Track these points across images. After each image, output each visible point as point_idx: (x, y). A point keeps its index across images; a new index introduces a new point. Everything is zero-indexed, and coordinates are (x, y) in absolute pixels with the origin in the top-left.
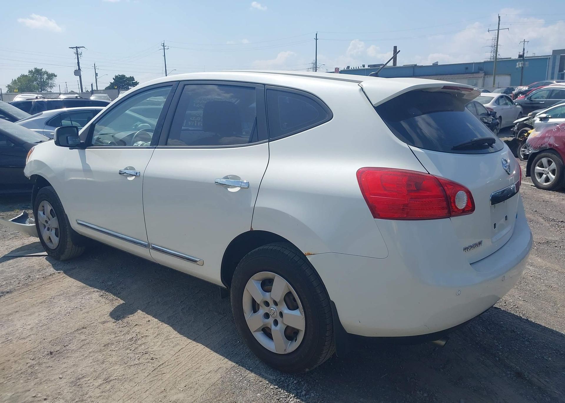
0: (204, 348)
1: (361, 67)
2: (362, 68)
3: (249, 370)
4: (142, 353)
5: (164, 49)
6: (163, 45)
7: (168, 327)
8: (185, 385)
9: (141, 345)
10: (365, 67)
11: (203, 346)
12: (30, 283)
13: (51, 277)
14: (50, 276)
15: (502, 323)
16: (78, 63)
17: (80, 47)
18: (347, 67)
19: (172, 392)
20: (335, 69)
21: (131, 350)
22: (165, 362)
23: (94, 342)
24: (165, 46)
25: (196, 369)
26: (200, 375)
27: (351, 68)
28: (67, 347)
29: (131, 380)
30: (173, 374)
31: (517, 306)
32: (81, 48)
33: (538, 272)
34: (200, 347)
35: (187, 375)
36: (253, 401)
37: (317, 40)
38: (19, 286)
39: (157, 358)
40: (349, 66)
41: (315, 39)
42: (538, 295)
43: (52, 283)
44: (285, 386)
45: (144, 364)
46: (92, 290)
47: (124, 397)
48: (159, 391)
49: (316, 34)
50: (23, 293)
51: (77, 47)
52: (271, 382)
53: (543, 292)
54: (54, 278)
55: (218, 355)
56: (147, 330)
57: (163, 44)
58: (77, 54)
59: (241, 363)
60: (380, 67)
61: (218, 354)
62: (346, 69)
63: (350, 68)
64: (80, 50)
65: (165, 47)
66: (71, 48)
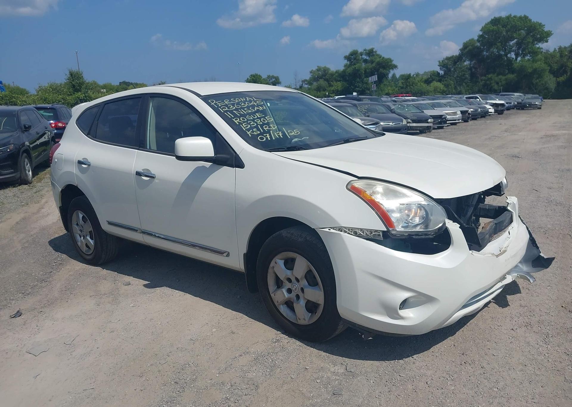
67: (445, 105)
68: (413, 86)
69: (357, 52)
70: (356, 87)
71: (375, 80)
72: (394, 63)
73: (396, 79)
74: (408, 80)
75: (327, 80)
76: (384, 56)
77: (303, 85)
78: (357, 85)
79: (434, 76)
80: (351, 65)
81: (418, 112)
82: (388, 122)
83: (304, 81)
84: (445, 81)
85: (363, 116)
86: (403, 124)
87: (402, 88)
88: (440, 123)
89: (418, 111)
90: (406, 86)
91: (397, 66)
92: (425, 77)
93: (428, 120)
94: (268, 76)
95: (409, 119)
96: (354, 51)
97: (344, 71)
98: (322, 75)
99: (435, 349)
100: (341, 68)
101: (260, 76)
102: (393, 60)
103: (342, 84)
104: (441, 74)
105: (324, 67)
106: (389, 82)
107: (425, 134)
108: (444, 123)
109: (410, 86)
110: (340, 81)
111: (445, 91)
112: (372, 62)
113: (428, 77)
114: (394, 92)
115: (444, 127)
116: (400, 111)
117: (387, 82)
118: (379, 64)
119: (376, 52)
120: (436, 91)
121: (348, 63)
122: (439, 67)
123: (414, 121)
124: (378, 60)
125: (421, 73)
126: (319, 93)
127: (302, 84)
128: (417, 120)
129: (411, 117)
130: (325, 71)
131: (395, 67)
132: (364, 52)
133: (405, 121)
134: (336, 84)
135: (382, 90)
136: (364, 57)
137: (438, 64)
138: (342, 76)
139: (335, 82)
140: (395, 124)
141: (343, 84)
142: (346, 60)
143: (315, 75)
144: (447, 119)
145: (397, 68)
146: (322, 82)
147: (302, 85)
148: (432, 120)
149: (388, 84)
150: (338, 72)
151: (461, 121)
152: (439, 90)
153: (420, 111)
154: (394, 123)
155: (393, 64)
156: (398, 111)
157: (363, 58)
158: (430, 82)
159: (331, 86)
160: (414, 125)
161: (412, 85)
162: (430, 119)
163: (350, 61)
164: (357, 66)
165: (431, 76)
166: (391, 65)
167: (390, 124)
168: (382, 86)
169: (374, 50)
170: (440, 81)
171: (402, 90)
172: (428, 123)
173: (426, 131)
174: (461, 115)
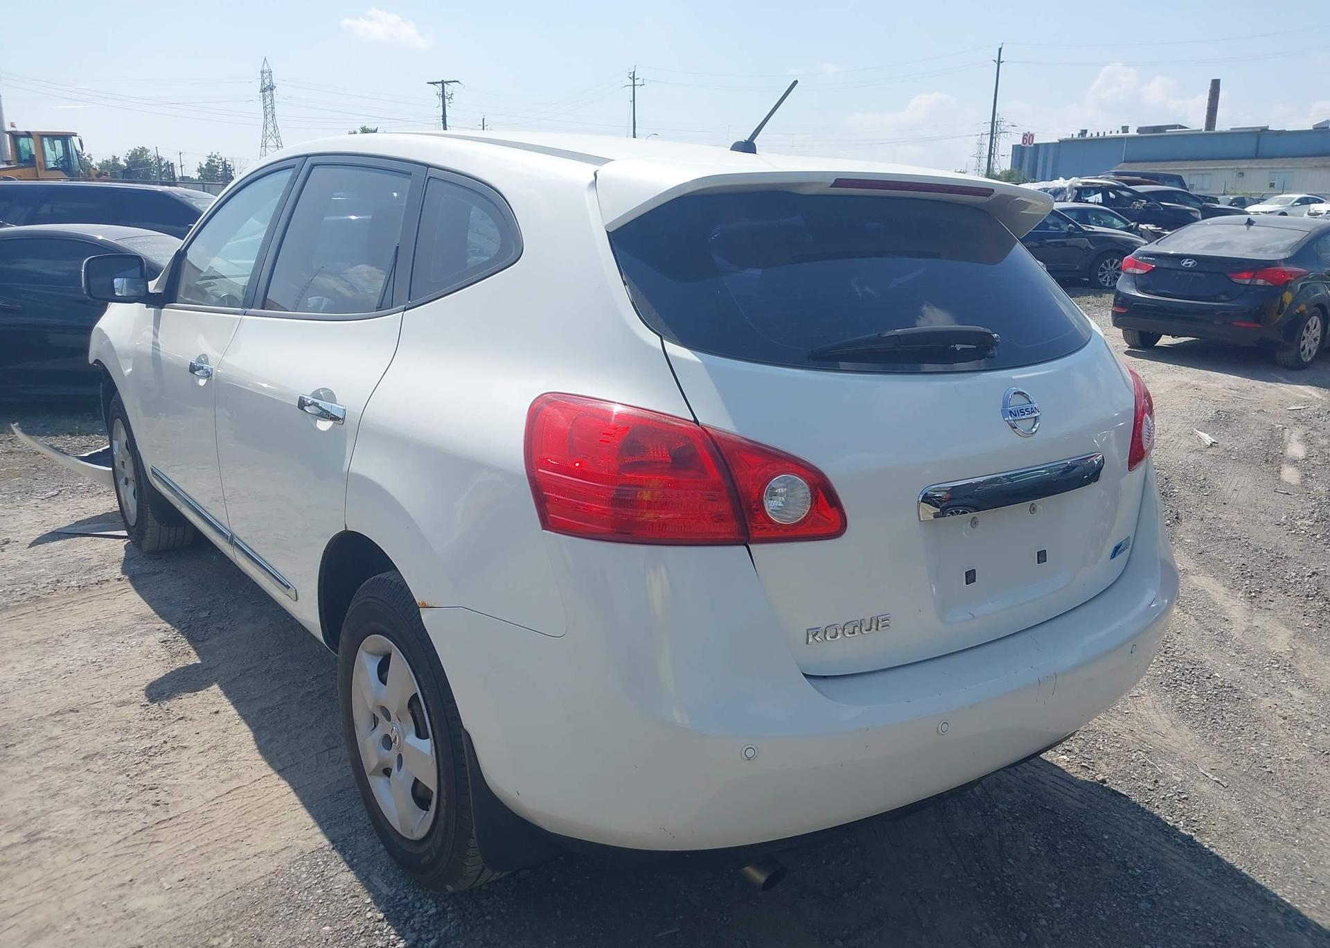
0: (289, 793)
1: (1118, 132)
2: (1121, 134)
3: (348, 862)
4: (144, 786)
5: (634, 85)
6: (631, 76)
7: (247, 731)
8: (182, 878)
9: (156, 767)
10: (1128, 132)
11: (289, 789)
12: (45, 597)
13: (97, 587)
14: (97, 584)
15: (1107, 837)
16: (444, 116)
17: (450, 82)
18: (1079, 132)
19: (144, 889)
20: (1024, 136)
21: (128, 775)
22: (179, 816)
23: (71, 744)
24: (636, 78)
25: (235, 842)
26: (233, 858)
27: (1092, 135)
28: (11, 749)
29: (77, 845)
30: (175, 847)
31: (1185, 796)
32: (451, 84)
33: (1311, 708)
34: (284, 787)
35: (203, 854)
36: (304, 942)
37: (1001, 64)
38: (19, 601)
39: (168, 804)
40: (1086, 131)
41: (995, 61)
42: (1271, 772)
43: (90, 601)
44: (401, 918)
45: (132, 814)
46: (158, 626)
47: (35, 885)
48: (117, 881)
49: (1000, 49)
50: (20, 617)
51: (443, 82)
52: (377, 900)
53: (1294, 766)
54: (102, 589)
55: (308, 815)
56: (198, 733)
57: (632, 74)
58: (443, 97)
59: (341, 844)
60: (1165, 132)
61: (310, 812)
62: (1076, 136)
63: (1088, 135)
64: (448, 88)
65: (636, 81)
66: (431, 83)
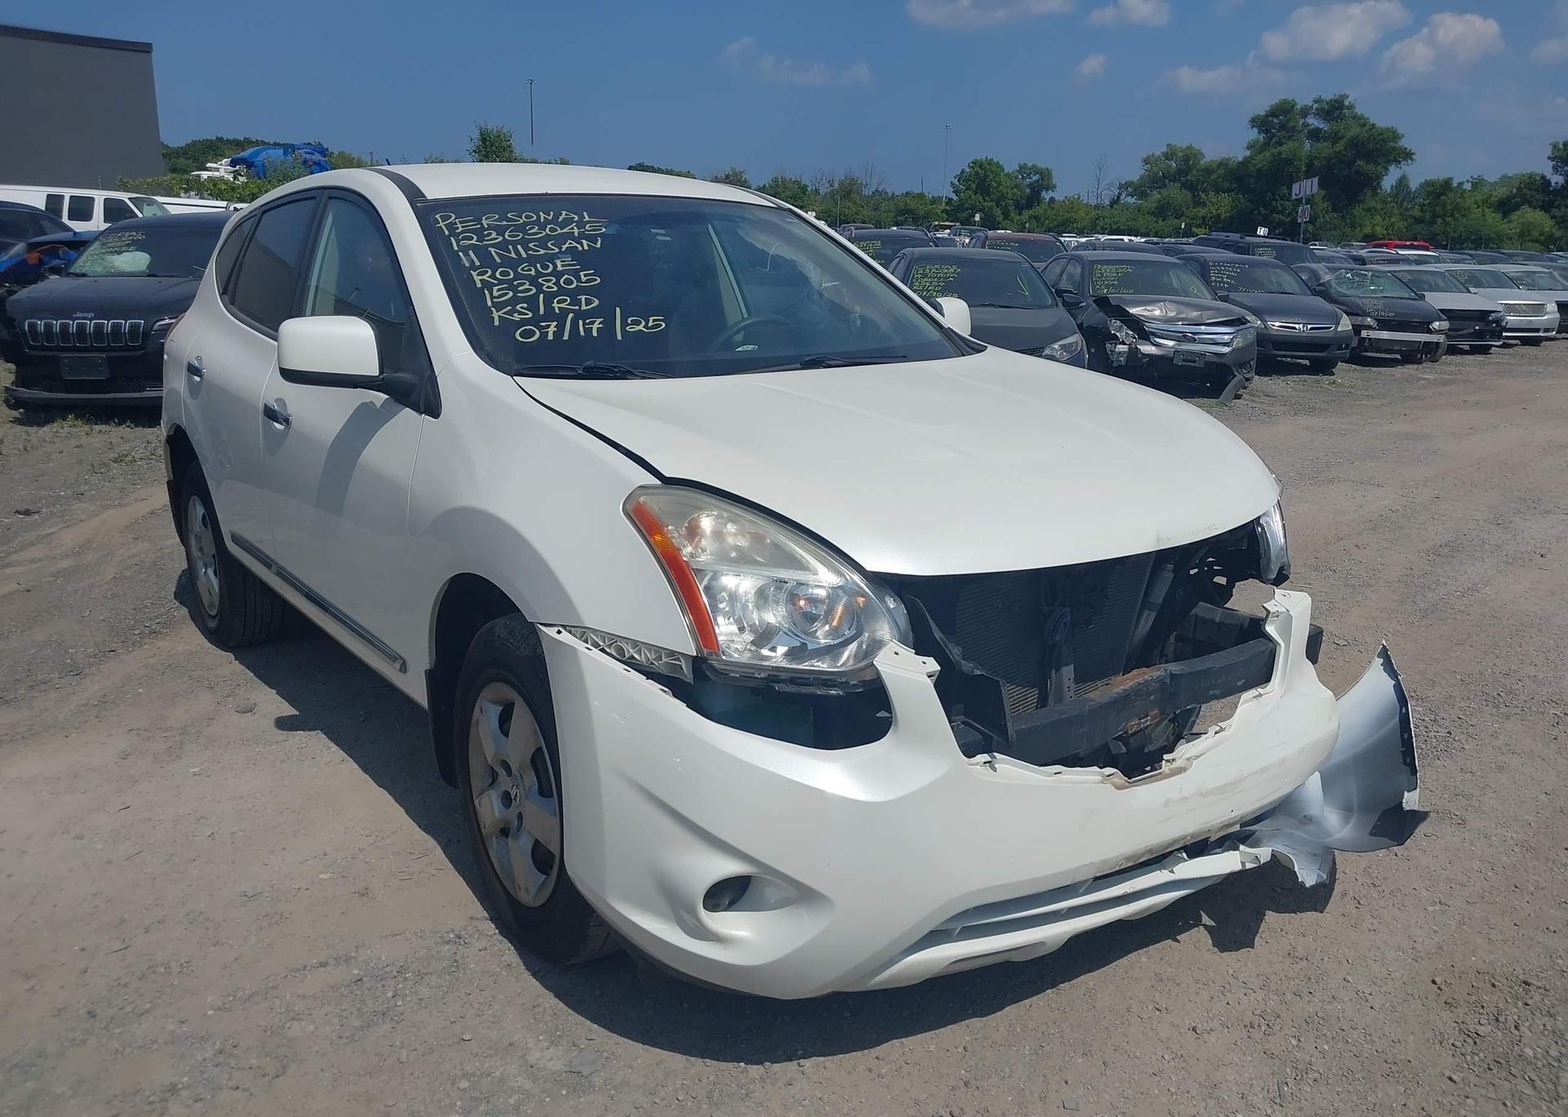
67: (1514, 282)
68: (1455, 219)
69: (1293, 107)
70: (1274, 210)
71: (1308, 193)
72: (1404, 143)
73: (1409, 193)
74: (1442, 197)
75: (1191, 187)
76: (1375, 122)
77: (1122, 197)
78: (1279, 206)
79: (1530, 190)
80: (1266, 145)
81: (1407, 296)
82: (1293, 321)
83: (1123, 187)
84: (1563, 208)
85: (1208, 296)
86: (1339, 329)
87: (1418, 221)
88: (1479, 335)
89: (1405, 293)
90: (1431, 217)
91: (1413, 154)
92: (1502, 192)
93: (1434, 321)
94: (1021, 167)
95: (1371, 317)
96: (1285, 102)
97: (1246, 162)
98: (1179, 170)
99: (895, 1049)
100: (1239, 154)
101: (998, 165)
102: (1403, 136)
103: (1233, 201)
104: (1553, 184)
105: (1187, 147)
106: (1385, 202)
107: (1416, 366)
108: (1491, 337)
109: (1443, 216)
110: (1228, 191)
111: (1557, 240)
112: (1335, 138)
113: (1511, 192)
114: (1390, 232)
115: (1493, 348)
116: (1348, 289)
117: (1376, 202)
118: (1355, 143)
119: (1351, 107)
120: (1525, 236)
121: (1261, 137)
122: (1551, 164)
123: (1384, 325)
124: (1355, 131)
125: (1492, 177)
126: (1160, 222)
127: (1120, 194)
128: (1394, 321)
129: (1378, 310)
130: (1189, 159)
131: (1408, 155)
132: (1315, 106)
133: (1348, 322)
134: (1214, 200)
135: (1353, 226)
136: (1313, 122)
137: (1550, 153)
138: (1235, 177)
139: (1212, 194)
140: (1311, 329)
141: (1237, 202)
142: (1256, 130)
143: (1155, 169)
144: (1504, 324)
145: (1412, 159)
146: (1175, 193)
147: (1119, 197)
148: (1445, 325)
149: (1380, 206)
150: (1227, 165)
151: (1554, 333)
152: (1535, 234)
153: (1413, 294)
154: (1309, 327)
155: (1400, 147)
156: (1340, 290)
157: (1308, 125)
158: (1517, 207)
159: (1198, 203)
160: (1385, 335)
161: (1452, 215)
162: (1440, 320)
163: (1267, 131)
164: (1286, 149)
165: (1519, 189)
166: (1394, 149)
167: (1297, 326)
168: (1358, 211)
169: (1346, 103)
170: (1546, 207)
171: (1419, 228)
172: (1430, 331)
173: (1422, 357)
174: (1558, 315)
